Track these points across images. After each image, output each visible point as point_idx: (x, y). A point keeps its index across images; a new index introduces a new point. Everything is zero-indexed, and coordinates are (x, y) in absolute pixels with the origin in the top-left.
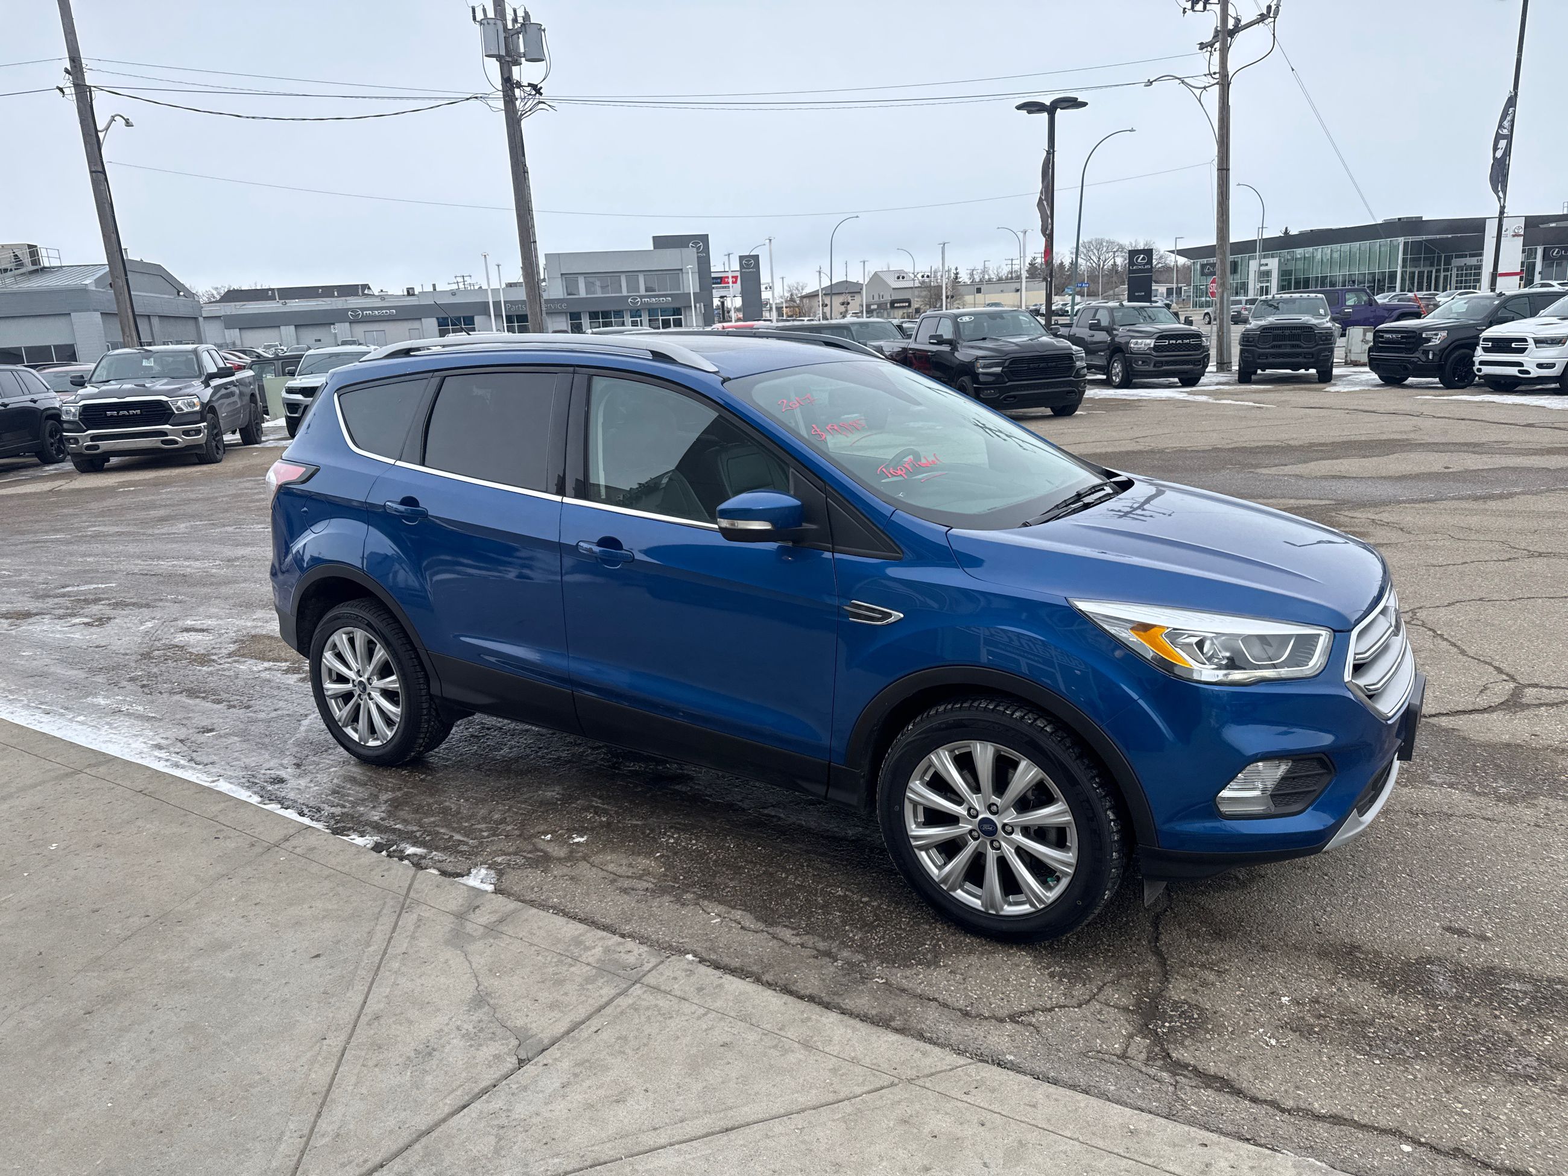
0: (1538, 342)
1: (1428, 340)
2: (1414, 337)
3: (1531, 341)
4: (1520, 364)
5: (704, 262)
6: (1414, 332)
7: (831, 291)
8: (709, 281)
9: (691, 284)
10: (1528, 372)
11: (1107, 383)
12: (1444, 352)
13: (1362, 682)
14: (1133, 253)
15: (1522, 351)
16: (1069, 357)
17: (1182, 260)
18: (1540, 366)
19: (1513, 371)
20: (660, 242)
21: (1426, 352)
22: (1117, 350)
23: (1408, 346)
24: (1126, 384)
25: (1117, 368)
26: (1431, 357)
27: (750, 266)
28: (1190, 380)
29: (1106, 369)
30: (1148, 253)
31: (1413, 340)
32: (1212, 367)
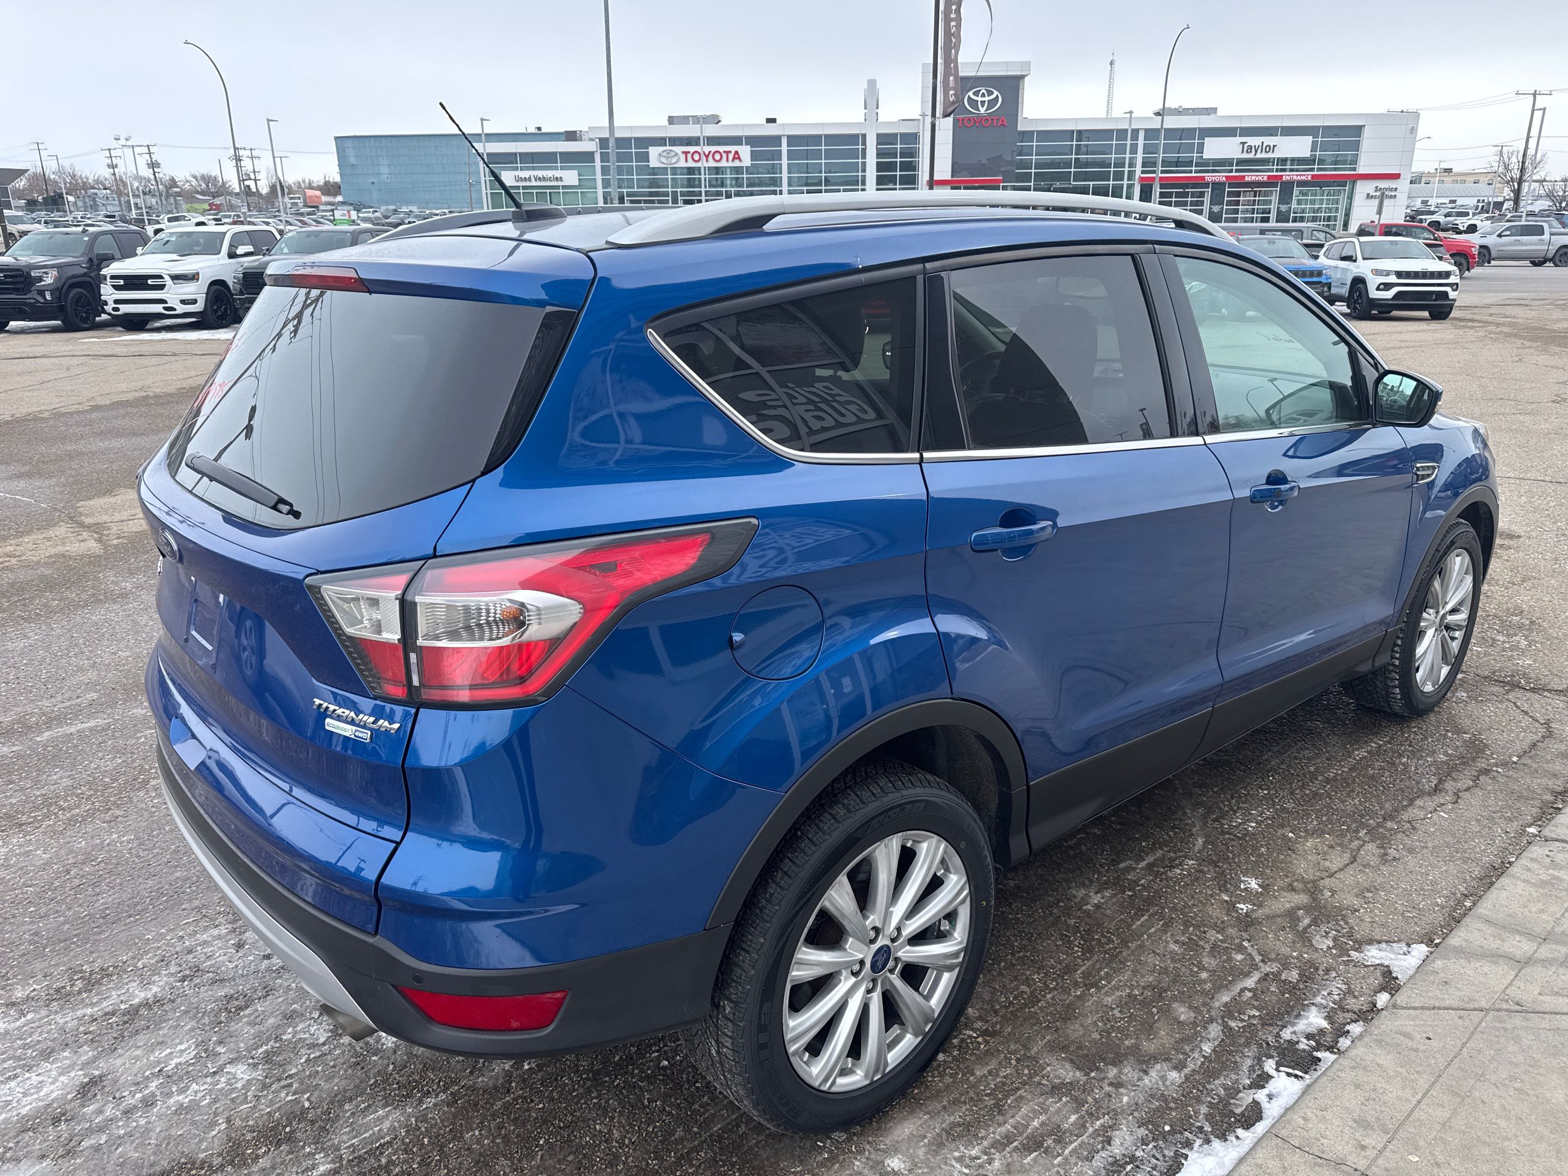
0: (175, 278)
1: (40, 279)
2: (21, 276)
3: (167, 278)
4: (164, 302)
6: (18, 270)
10: (174, 309)
12: (59, 290)
15: (161, 287)
18: (183, 302)
19: (158, 308)
21: (41, 293)
23: (16, 286)
26: (48, 297)
31: (22, 279)
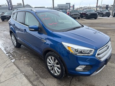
5: (70, 5)
7: (80, 8)
8: (70, 7)
9: (68, 7)
11: (101, 16)
13: (98, 56)
14: (107, 5)
16: (96, 14)
17: (111, 6)
20: (66, 4)
22: (102, 13)
24: (102, 17)
25: (102, 15)
27: (74, 6)
28: (108, 17)
29: (101, 15)
30: (108, 5)
32: (111, 15)
